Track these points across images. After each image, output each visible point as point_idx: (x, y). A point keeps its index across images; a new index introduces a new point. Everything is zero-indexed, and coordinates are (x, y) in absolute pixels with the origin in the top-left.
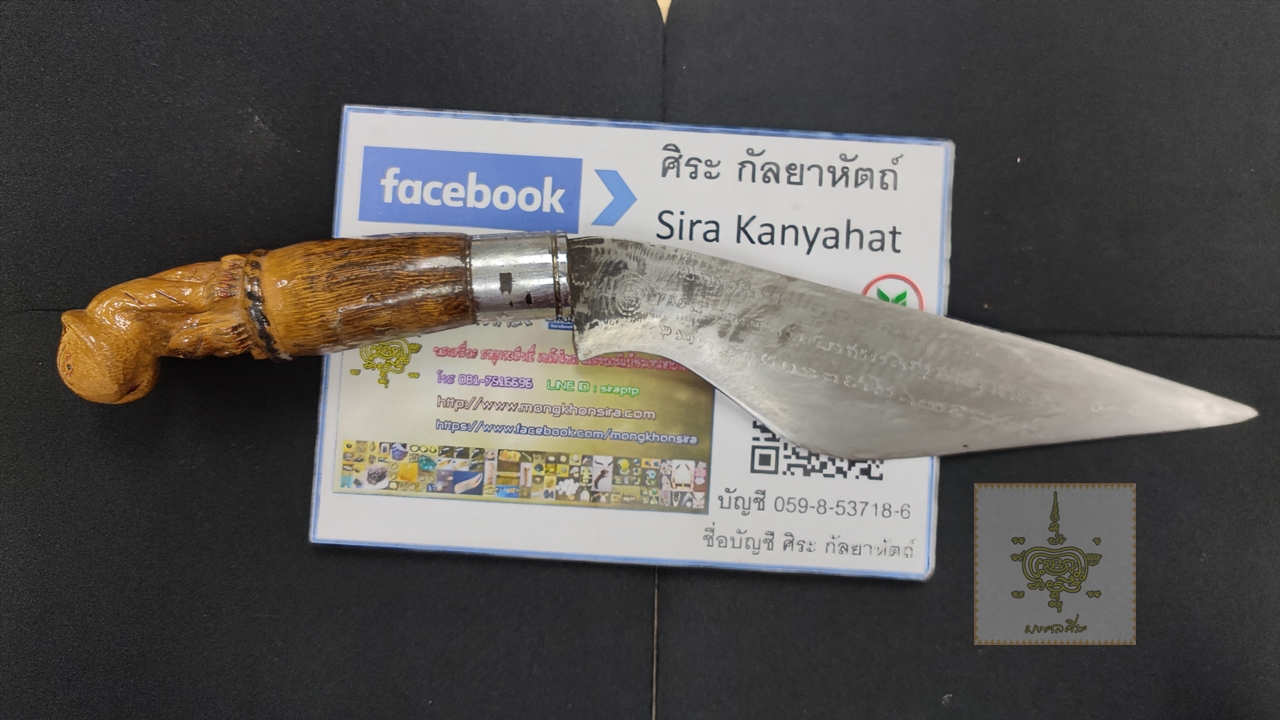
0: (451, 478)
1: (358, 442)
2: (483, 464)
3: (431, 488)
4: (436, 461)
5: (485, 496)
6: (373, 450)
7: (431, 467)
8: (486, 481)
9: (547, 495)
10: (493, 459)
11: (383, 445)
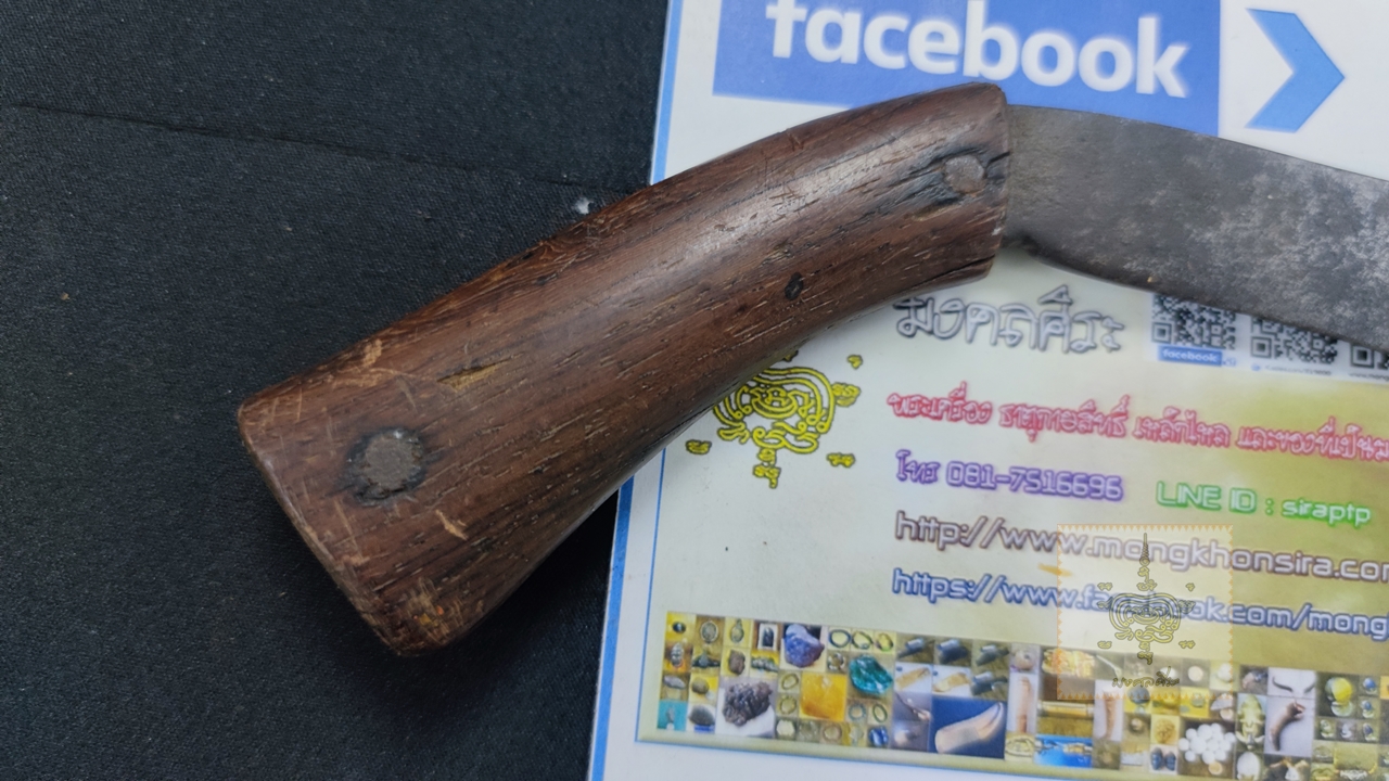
0: (926, 715)
1: (702, 619)
2: (1006, 680)
3: (878, 738)
4: (889, 670)
5: (1010, 760)
6: (738, 639)
7: (880, 686)
8: (1013, 725)
9: (1162, 761)
10: (1027, 670)
11: (763, 628)
